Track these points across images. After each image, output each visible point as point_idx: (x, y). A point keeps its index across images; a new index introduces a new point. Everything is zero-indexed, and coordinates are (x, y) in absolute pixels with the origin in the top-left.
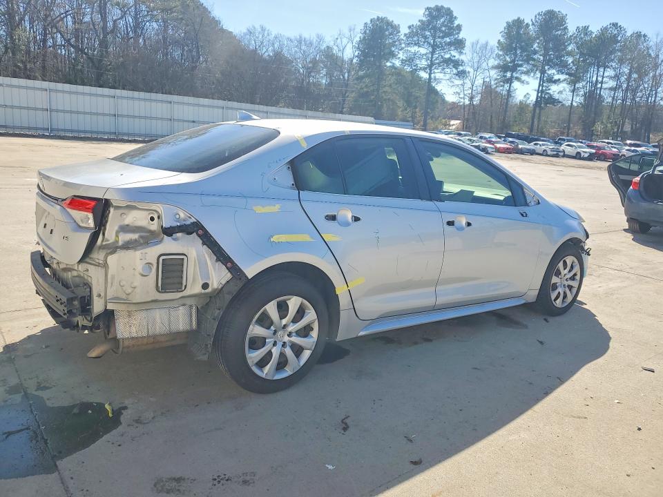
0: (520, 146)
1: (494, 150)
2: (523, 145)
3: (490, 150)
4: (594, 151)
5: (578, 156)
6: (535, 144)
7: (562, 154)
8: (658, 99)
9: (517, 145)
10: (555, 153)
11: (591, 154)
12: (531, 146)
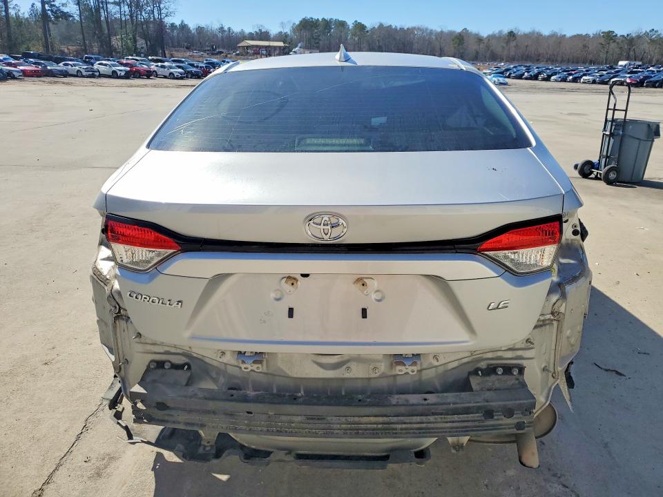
0: (49, 68)
1: (21, 74)
2: (51, 67)
3: (16, 74)
4: (128, 69)
5: (114, 75)
6: (65, 65)
7: (97, 74)
8: (163, 15)
9: (46, 66)
10: (91, 73)
11: (127, 72)
12: (61, 66)
